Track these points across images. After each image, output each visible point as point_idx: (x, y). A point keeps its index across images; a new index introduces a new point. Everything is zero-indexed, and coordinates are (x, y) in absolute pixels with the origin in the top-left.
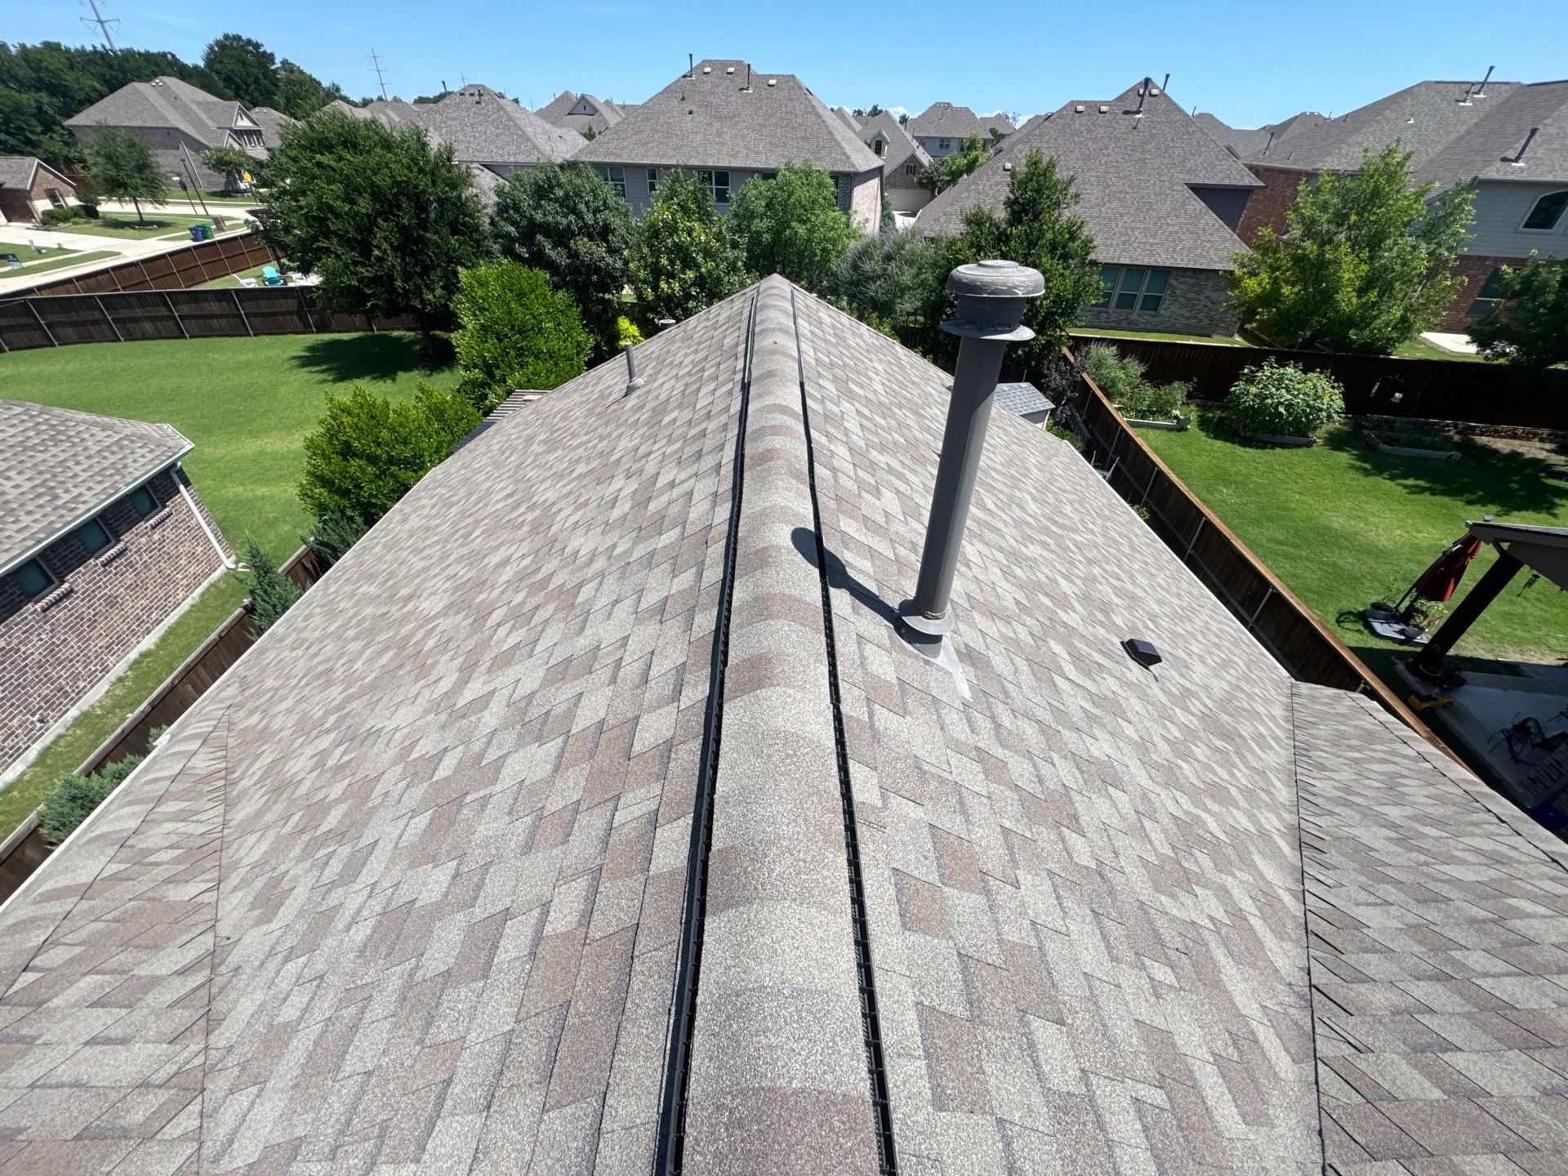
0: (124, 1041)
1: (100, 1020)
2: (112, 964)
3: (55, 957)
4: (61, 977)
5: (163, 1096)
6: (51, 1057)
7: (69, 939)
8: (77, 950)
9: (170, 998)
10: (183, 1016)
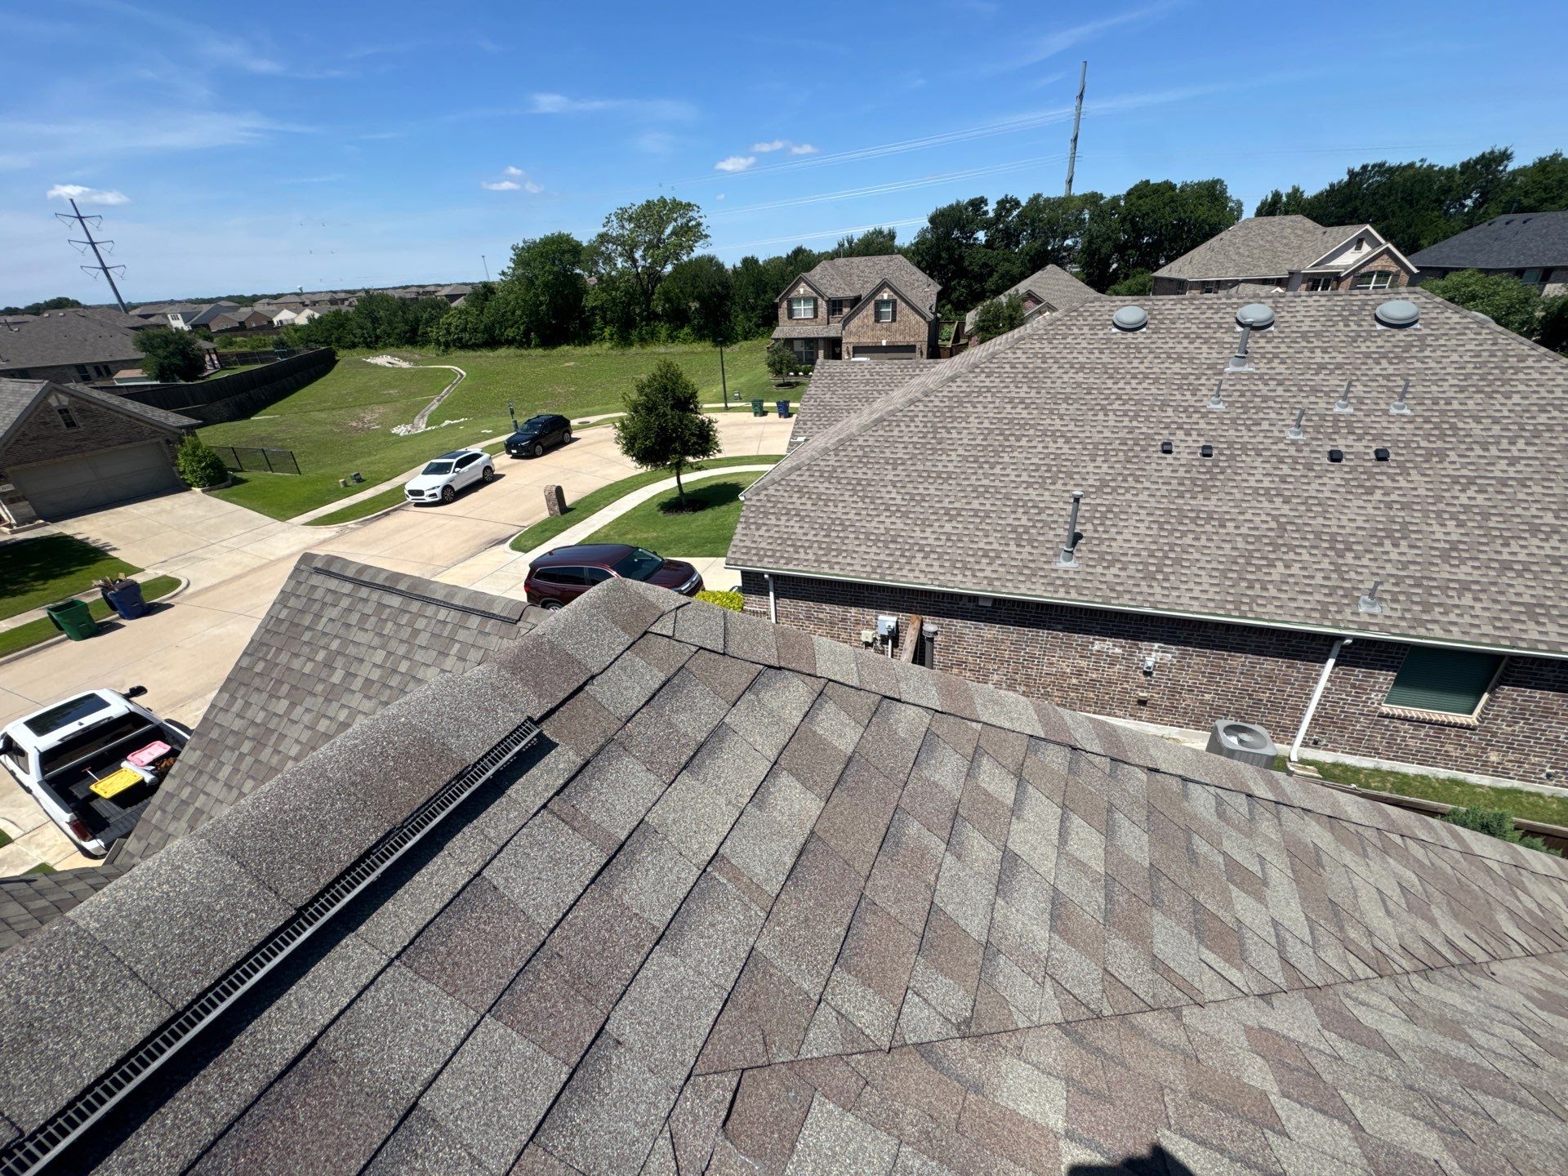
0: (1388, 912)
1: (1393, 892)
2: (1431, 889)
3: (1415, 849)
4: (1405, 858)
5: (1368, 947)
6: (1361, 870)
7: (1431, 855)
8: (1427, 862)
9: (1427, 936)
10: (1420, 950)
